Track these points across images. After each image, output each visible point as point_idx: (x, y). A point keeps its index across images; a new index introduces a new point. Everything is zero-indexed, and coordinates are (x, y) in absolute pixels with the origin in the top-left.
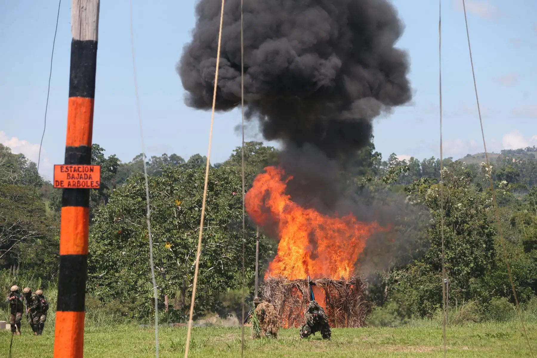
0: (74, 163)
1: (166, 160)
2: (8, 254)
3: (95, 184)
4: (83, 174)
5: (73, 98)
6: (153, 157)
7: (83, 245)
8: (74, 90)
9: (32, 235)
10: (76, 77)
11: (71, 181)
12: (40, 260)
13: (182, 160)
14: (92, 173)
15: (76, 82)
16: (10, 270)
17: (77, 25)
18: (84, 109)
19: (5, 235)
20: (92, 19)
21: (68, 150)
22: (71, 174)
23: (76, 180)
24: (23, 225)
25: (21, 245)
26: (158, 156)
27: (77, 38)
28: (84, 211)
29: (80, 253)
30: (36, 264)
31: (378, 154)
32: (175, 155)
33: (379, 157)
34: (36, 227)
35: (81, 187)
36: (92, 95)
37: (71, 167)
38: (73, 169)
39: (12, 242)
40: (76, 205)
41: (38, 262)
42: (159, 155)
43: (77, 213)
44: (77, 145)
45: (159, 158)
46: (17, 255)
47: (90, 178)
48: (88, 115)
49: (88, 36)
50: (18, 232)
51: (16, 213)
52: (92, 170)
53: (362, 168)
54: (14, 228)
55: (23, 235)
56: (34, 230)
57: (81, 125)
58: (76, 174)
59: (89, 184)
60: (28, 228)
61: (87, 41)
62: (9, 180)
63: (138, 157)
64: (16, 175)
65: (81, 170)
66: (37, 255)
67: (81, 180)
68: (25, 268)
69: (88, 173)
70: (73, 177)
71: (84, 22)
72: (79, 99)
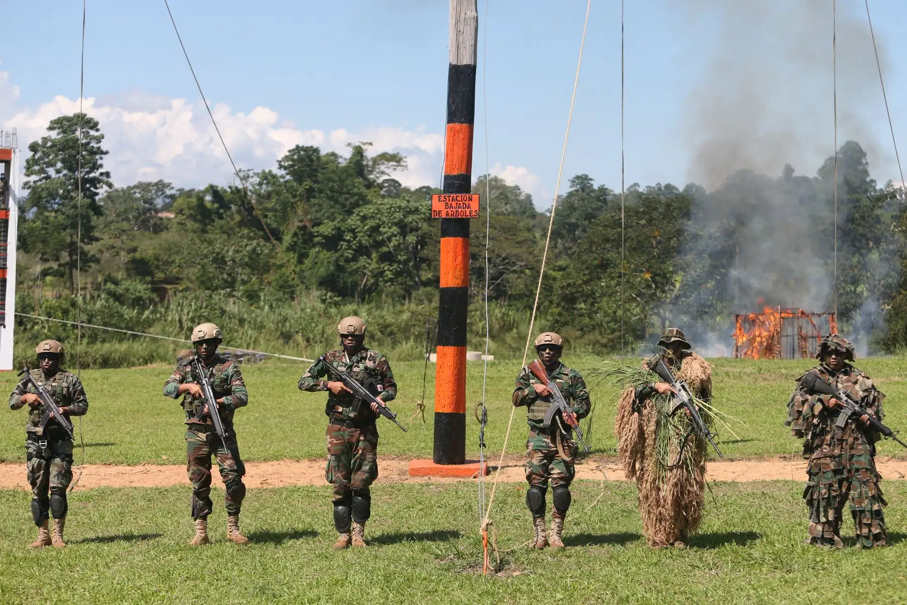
0: (452, 192)
1: (660, 189)
2: (499, 284)
3: (474, 213)
4: (461, 203)
5: (450, 125)
6: (647, 187)
7: (462, 277)
8: (452, 117)
9: (521, 266)
10: (453, 103)
11: (449, 210)
12: (529, 291)
13: (677, 189)
14: (470, 202)
15: (453, 108)
16: (499, 301)
17: (454, 49)
18: (461, 136)
19: (495, 266)
20: (469, 42)
21: (447, 178)
22: (449, 203)
23: (454, 210)
24: (512, 256)
25: (512, 277)
26: (652, 186)
27: (454, 63)
28: (463, 241)
29: (460, 286)
30: (526, 295)
31: (873, 181)
32: (669, 184)
33: (874, 184)
34: (524, 257)
35: (460, 216)
36: (470, 121)
37: (449, 196)
38: (451, 198)
39: (502, 274)
40: (455, 235)
41: (528, 293)
42: (653, 184)
43: (456, 244)
44: (455, 173)
45: (654, 188)
46: (506, 286)
47: (469, 207)
48: (466, 142)
49: (466, 60)
50: (508, 263)
51: (505, 244)
52: (471, 199)
53: (857, 195)
54: (504, 259)
55: (512, 267)
56: (522, 261)
57: (459, 151)
58: (454, 204)
59: (468, 213)
60: (517, 259)
61: (464, 65)
62: (502, 212)
63: (632, 186)
64: (508, 207)
65: (459, 199)
66: (526, 286)
67: (460, 210)
68: (515, 299)
69: (467, 203)
70: (451, 207)
71: (461, 46)
72: (457, 126)
